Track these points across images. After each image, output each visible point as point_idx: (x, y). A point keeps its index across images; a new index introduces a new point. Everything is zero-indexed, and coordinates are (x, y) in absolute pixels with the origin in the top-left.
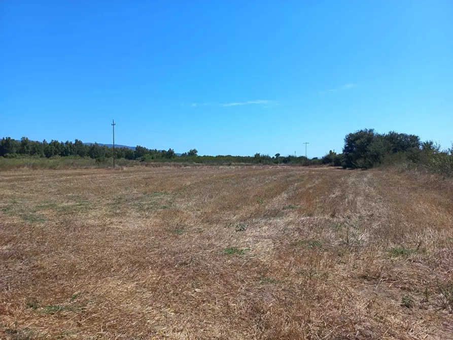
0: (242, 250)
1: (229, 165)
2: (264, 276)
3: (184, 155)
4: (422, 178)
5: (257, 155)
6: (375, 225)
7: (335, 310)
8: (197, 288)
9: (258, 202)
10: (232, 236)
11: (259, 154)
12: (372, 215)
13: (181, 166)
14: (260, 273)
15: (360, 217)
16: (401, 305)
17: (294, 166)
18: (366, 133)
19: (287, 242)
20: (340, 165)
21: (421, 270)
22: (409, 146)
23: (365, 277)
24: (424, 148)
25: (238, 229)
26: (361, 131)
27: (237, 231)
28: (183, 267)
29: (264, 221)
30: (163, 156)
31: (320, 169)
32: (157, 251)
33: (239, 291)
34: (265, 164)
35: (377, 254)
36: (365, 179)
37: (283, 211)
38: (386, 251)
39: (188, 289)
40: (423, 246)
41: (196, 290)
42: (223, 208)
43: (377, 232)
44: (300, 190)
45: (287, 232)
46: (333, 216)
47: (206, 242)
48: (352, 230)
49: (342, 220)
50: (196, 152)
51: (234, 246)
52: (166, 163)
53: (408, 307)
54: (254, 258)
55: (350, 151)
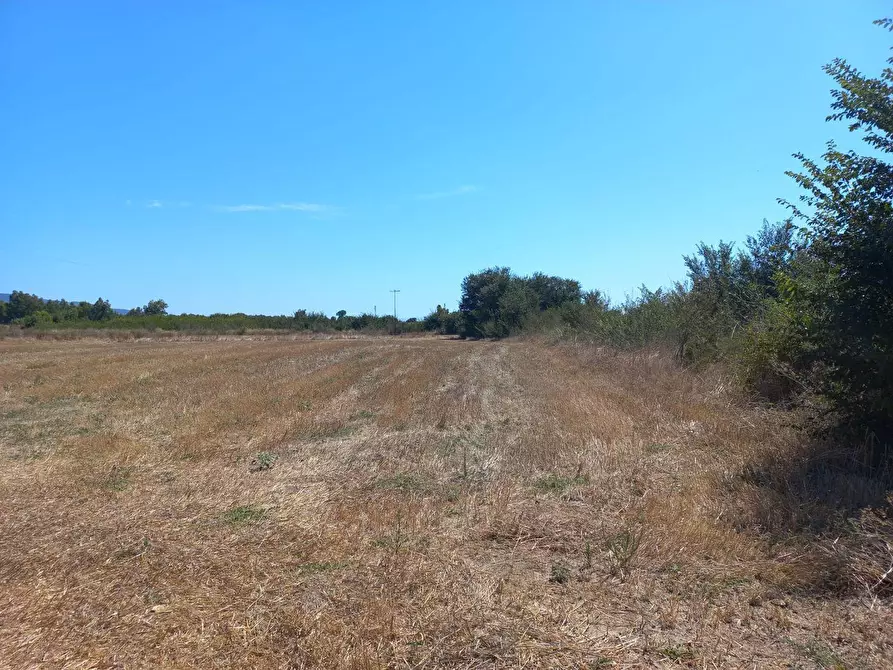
0: (263, 511)
1: (240, 334)
2: (306, 559)
3: (133, 313)
4: (585, 354)
5: (300, 314)
6: (511, 440)
7: (440, 608)
8: (159, 603)
9: (300, 409)
10: (242, 483)
11: (304, 312)
12: (507, 421)
13: (126, 338)
14: (299, 554)
15: (486, 427)
16: (551, 580)
17: (374, 335)
18: (496, 274)
19: (354, 484)
20: (455, 333)
21: (582, 513)
22: (564, 298)
23: (493, 537)
24: (588, 303)
25: (255, 467)
26: (489, 271)
27: (252, 471)
28: (126, 562)
29: (310, 446)
30: (81, 315)
31: (420, 339)
32: (60, 531)
33: (252, 596)
34: (317, 332)
35: (515, 491)
36: (497, 357)
37: (350, 424)
38: (527, 485)
39: (136, 609)
40: (584, 472)
41: (155, 608)
42: (223, 426)
43: (514, 451)
44: (384, 381)
45: (356, 464)
46: (441, 427)
47: (183, 501)
48: (473, 450)
49: (456, 434)
50: (164, 305)
51: (246, 503)
52: (90, 330)
53: (560, 582)
54: (288, 525)
55: (472, 307)
